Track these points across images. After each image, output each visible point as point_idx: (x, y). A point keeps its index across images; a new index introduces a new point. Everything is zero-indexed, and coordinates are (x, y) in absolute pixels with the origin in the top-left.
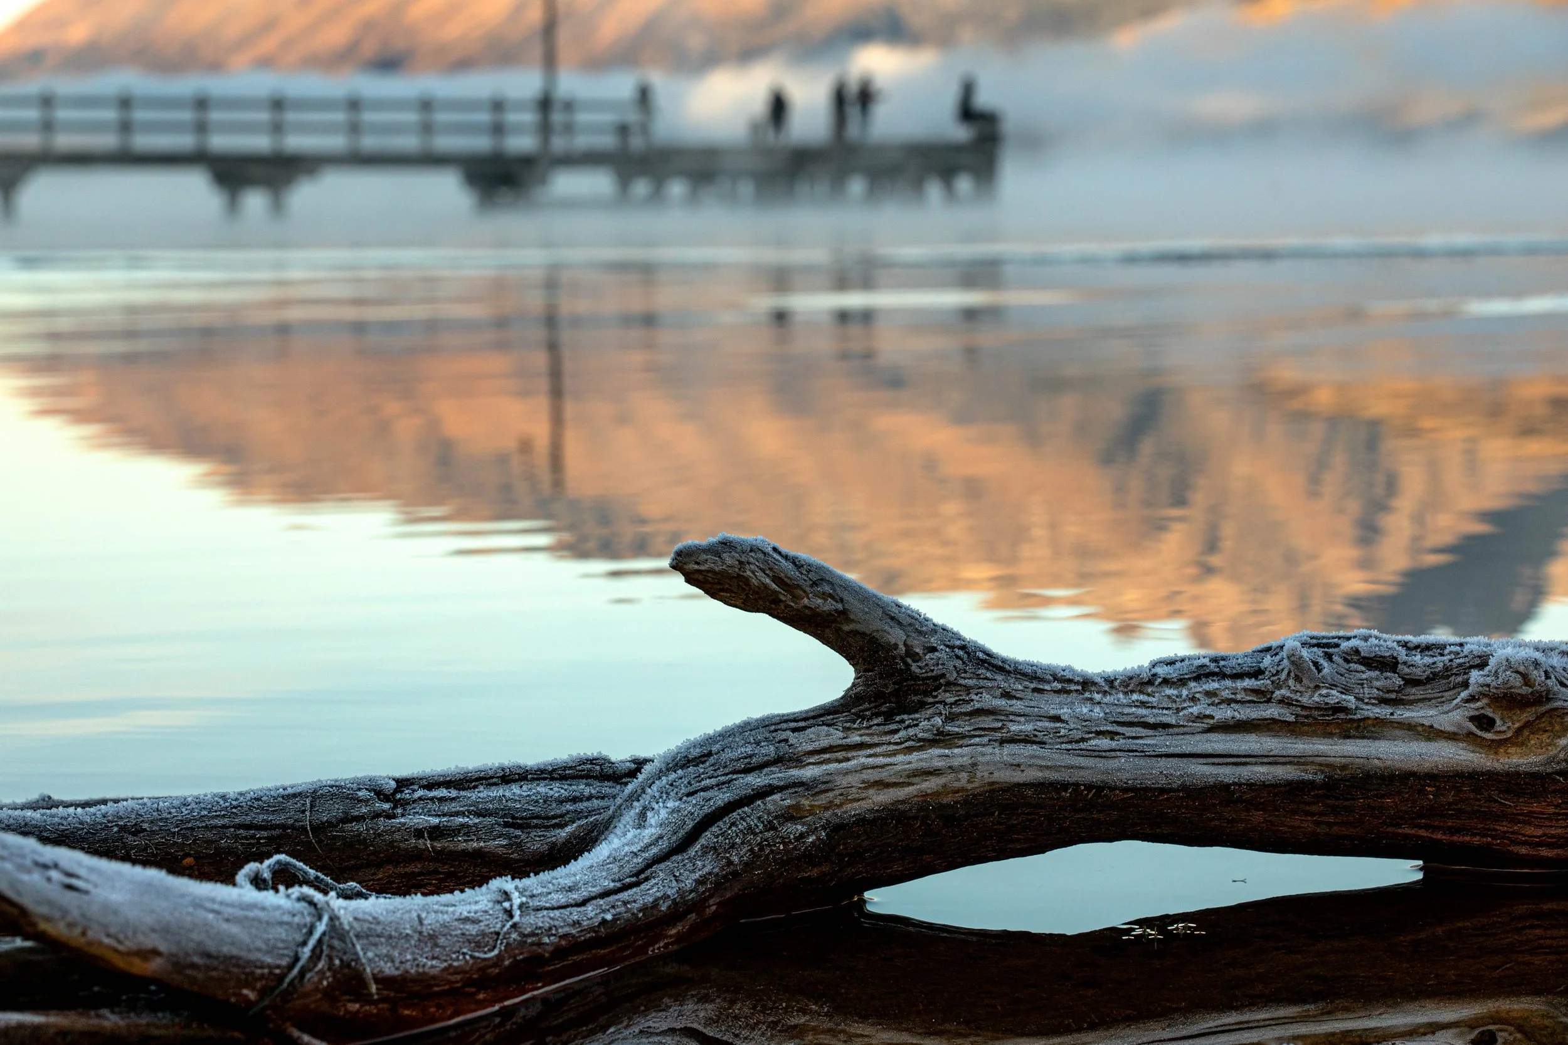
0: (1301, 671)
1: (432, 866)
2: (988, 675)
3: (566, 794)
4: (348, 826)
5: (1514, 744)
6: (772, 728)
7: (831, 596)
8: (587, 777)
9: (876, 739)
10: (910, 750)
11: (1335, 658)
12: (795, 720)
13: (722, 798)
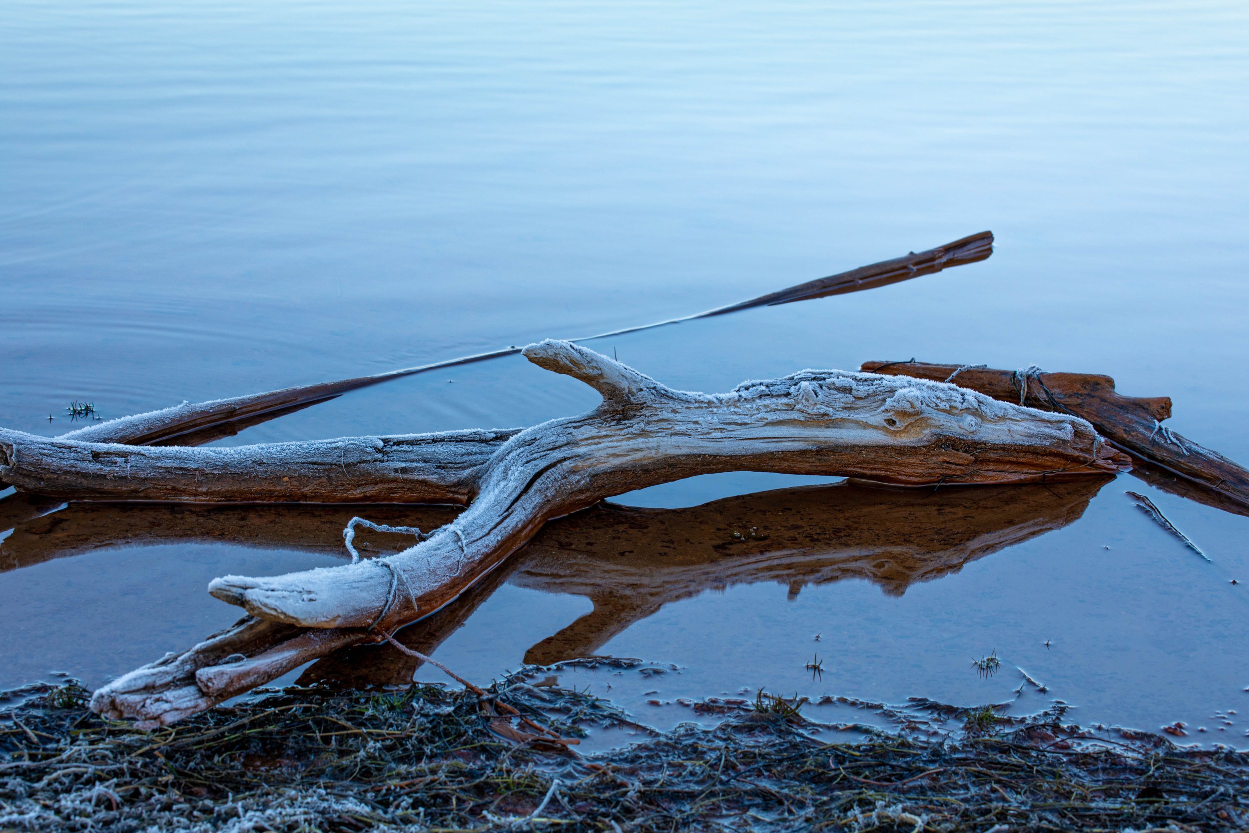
0: (809, 397)
1: (401, 485)
2: (666, 402)
3: (464, 451)
4: (362, 465)
5: (903, 432)
6: (565, 426)
7: (596, 368)
8: (473, 441)
9: (613, 433)
10: (629, 439)
11: (824, 387)
12: (575, 422)
13: (543, 464)
